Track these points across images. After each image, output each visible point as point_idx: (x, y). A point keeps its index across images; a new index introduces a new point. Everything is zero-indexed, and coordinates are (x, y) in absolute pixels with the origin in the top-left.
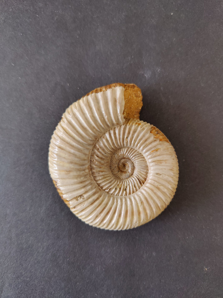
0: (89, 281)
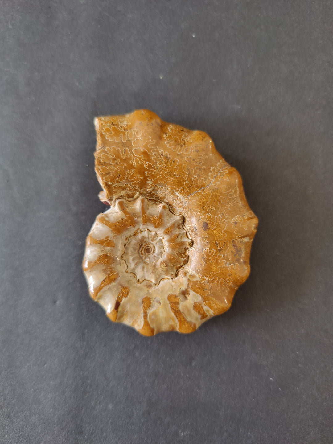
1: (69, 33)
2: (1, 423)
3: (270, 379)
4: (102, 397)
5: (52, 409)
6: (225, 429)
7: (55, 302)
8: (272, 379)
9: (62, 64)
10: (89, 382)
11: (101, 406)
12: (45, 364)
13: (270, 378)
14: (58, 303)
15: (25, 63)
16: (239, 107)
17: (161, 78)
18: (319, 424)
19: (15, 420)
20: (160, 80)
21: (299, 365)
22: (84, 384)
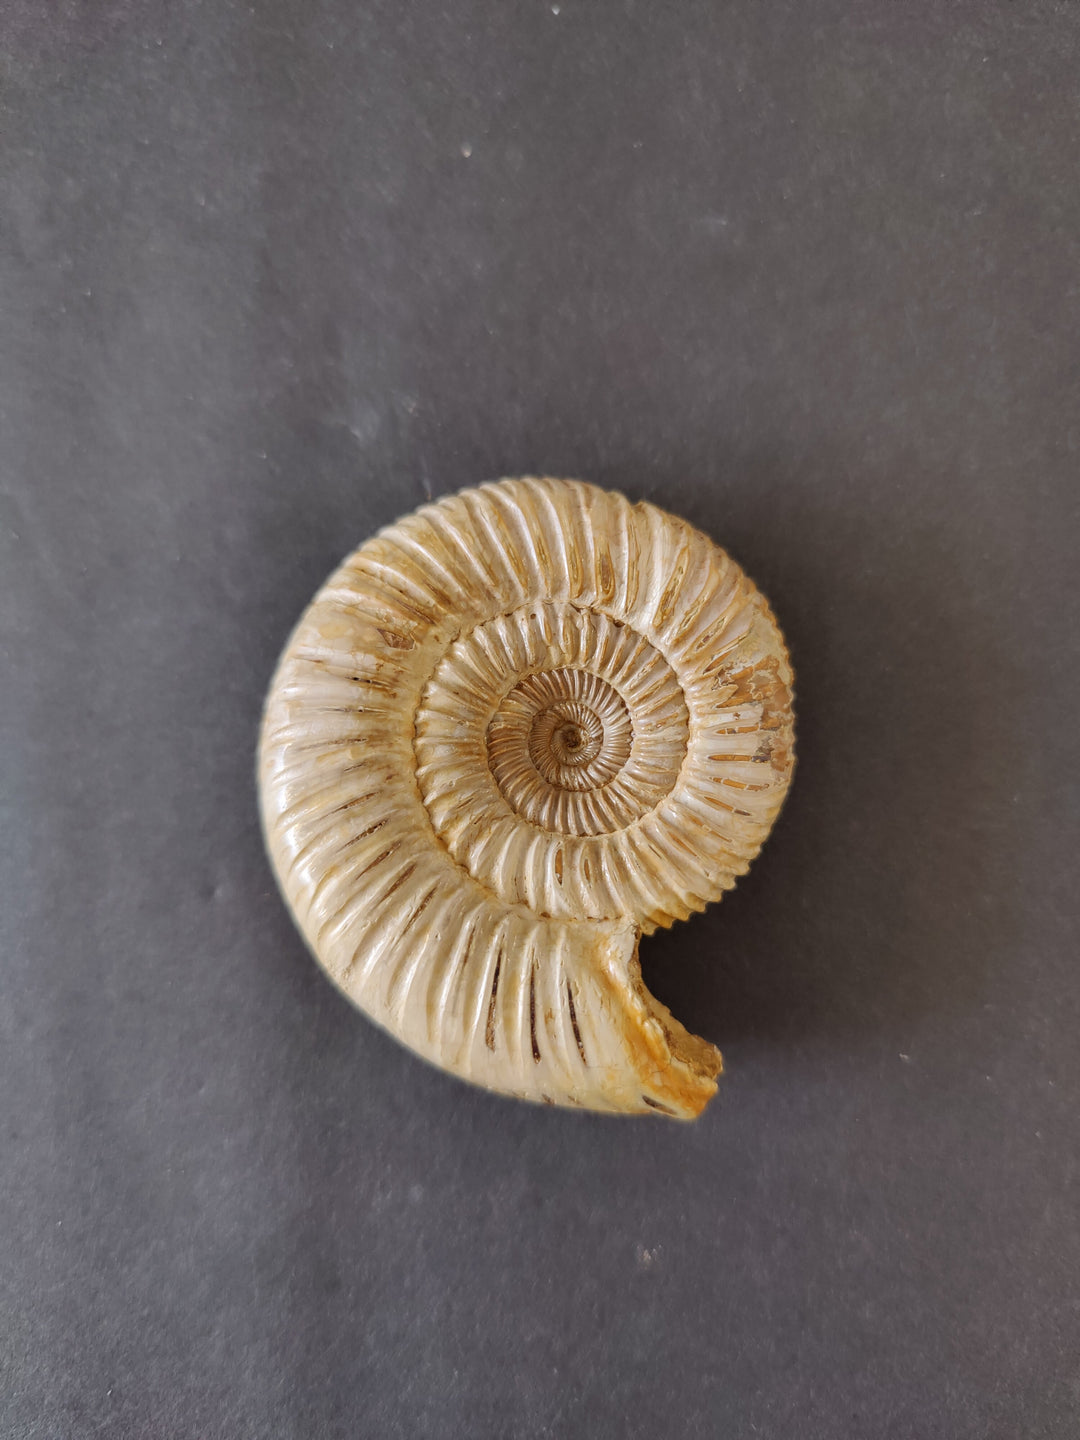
0: (149, 1315)
1: (160, 43)
2: (83, 1284)
3: (899, 1058)
4: (389, 1167)
5: (236, 1223)
6: (779, 1225)
7: (208, 892)
8: (906, 1057)
9: (147, 142)
10: (343, 1124)
11: (389, 1196)
12: (200, 1085)
13: (901, 1055)
14: (219, 893)
15: (31, 153)
16: (724, 223)
17: (467, 154)
18: (1067, 1182)
19: (125, 1270)
20: (464, 159)
21: (987, 1006)
22: (330, 1133)
